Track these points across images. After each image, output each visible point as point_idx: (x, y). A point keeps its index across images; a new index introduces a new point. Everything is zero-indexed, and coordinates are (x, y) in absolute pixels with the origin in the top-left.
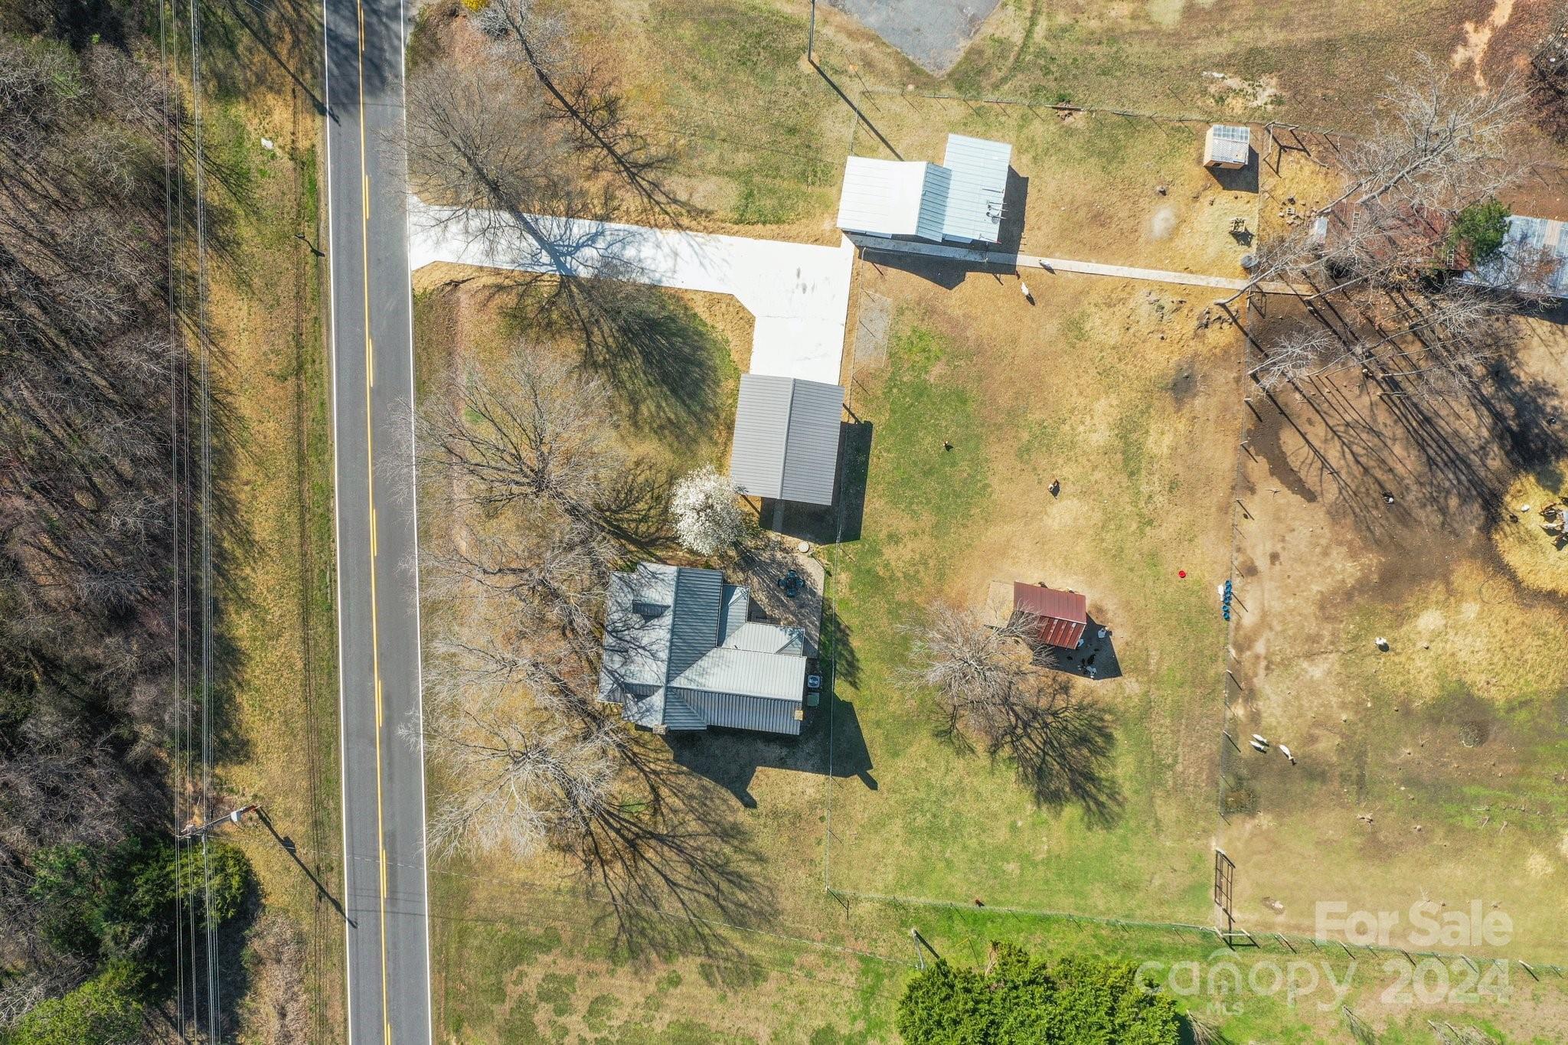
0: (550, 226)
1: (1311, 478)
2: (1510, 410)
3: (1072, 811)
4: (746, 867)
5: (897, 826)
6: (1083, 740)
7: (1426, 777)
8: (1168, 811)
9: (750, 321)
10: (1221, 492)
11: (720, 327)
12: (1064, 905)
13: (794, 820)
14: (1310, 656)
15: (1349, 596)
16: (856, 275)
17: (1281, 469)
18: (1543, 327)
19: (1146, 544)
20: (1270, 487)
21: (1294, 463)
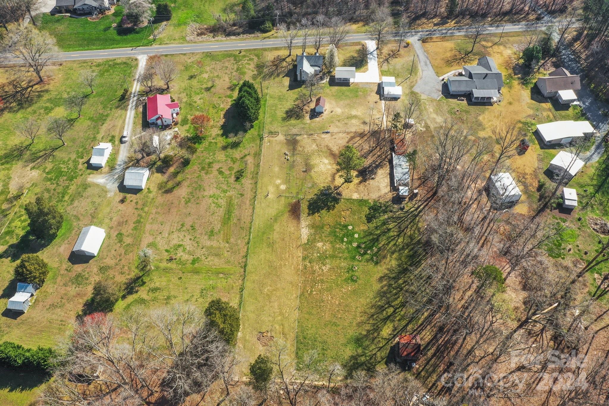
0: (375, 52)
1: (352, 142)
2: (370, 169)
3: (285, 115)
4: (272, 77)
5: (280, 94)
6: (298, 116)
7: (295, 164)
8: (285, 128)
9: (364, 72)
10: (347, 131)
11: (363, 69)
12: (267, 116)
13: (281, 82)
14: (317, 145)
15: (330, 149)
16: (375, 83)
17: (352, 138)
18: (388, 171)
19: (335, 121)
20: (349, 136)
21: (354, 140)
